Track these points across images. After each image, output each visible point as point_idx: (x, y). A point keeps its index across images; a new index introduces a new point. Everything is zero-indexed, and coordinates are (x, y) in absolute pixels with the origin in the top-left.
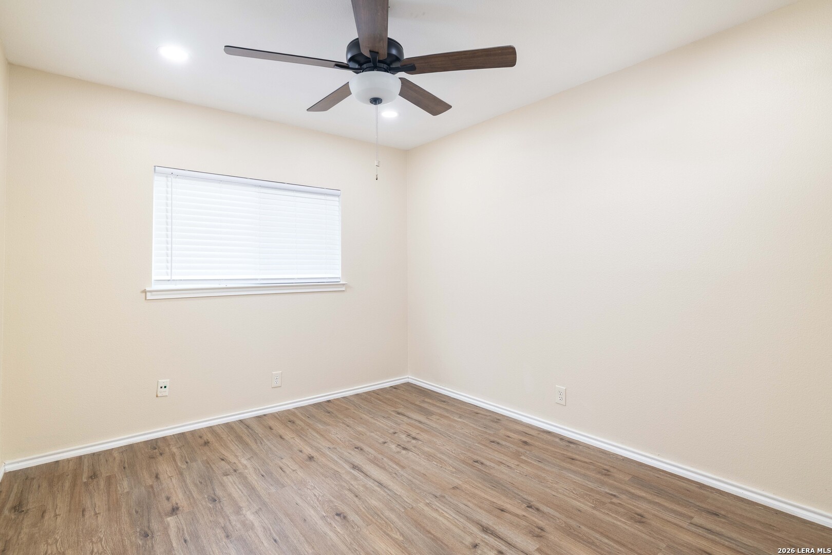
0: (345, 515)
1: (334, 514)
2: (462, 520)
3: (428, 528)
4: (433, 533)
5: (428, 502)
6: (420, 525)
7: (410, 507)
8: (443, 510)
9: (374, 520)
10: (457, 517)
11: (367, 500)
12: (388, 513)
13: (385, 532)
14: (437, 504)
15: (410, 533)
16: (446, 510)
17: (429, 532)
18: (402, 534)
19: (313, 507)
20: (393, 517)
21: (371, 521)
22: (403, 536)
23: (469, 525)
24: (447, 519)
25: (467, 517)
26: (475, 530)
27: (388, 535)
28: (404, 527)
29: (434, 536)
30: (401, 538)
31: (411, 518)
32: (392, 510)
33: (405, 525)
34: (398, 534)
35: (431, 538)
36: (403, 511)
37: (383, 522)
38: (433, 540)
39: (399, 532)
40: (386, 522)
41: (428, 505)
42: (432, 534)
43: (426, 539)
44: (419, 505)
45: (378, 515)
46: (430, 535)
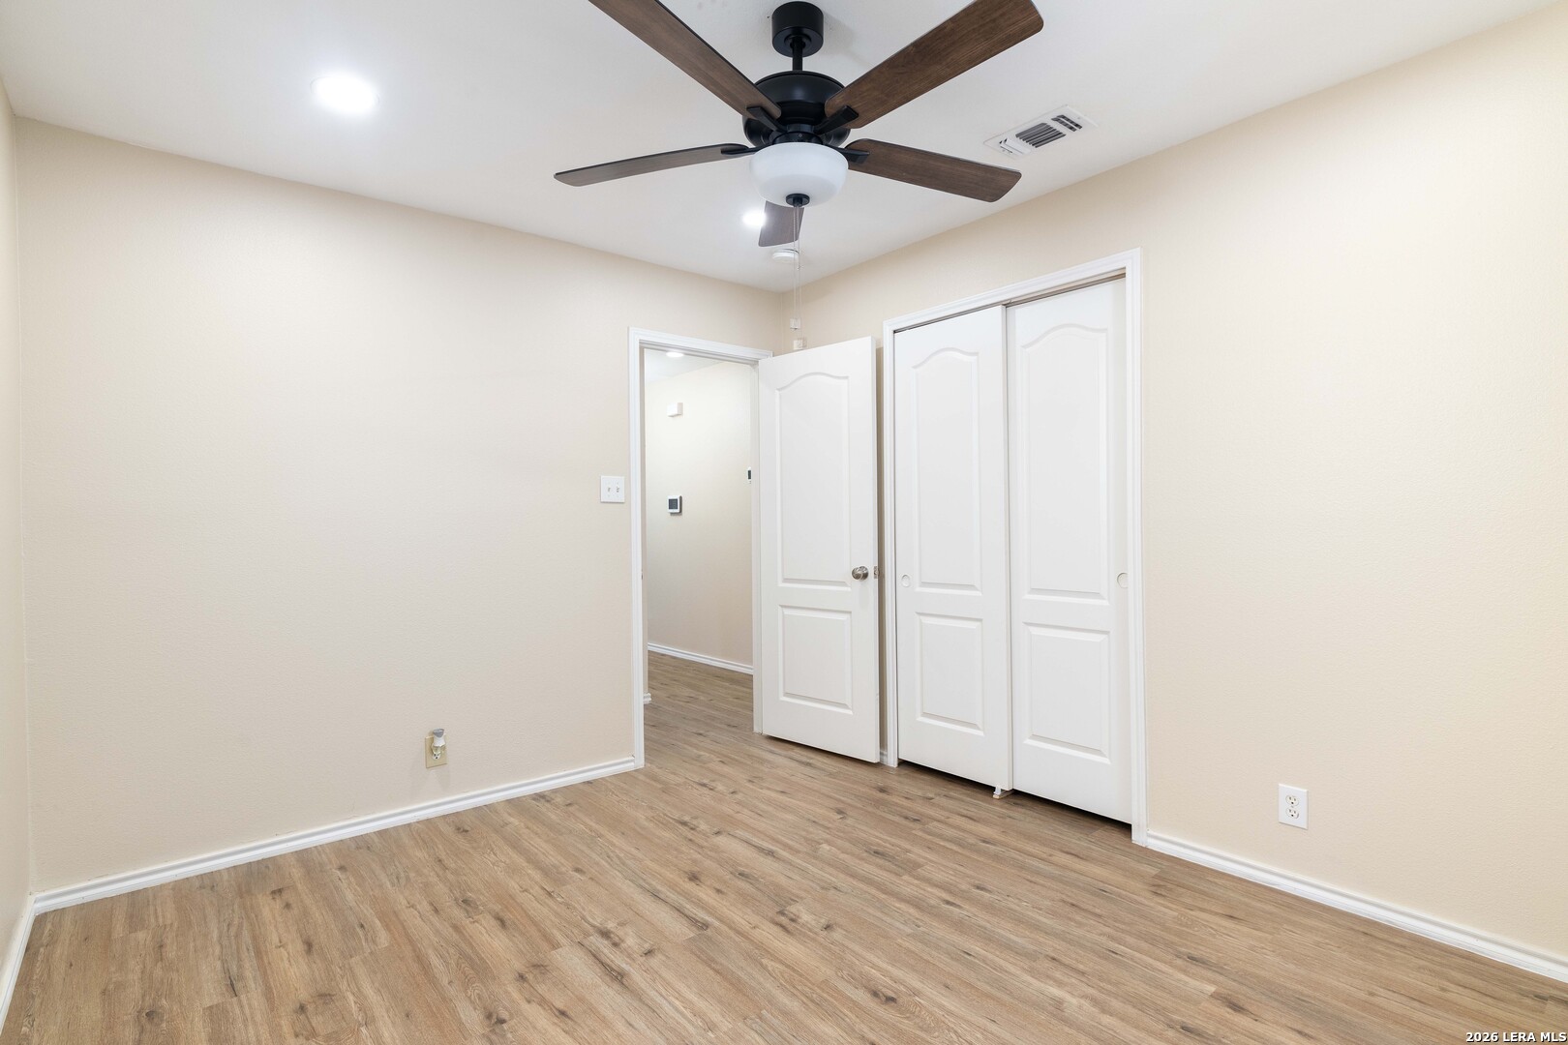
0: (876, 999)
1: (900, 1001)
2: (652, 993)
3: (718, 978)
4: (711, 972)
5: (710, 1033)
6: (731, 984)
7: (749, 1022)
8: (682, 1014)
9: (818, 991)
10: (659, 999)
11: (844, 1035)
12: (793, 1005)
13: (794, 970)
14: (691, 1029)
15: (749, 969)
16: (677, 1016)
17: (717, 972)
18: (765, 968)
19: (950, 1013)
20: (784, 999)
21: (823, 990)
22: (761, 964)
23: (643, 985)
24: (680, 997)
25: (640, 1000)
26: (637, 977)
27: (788, 966)
28: (762, 979)
29: (710, 966)
30: (765, 961)
31: (748, 996)
32: (786, 1014)
33: (760, 983)
34: (770, 969)
35: (717, 963)
36: (764, 1012)
37: (799, 988)
38: (713, 960)
39: (768, 971)
40: (794, 987)
41: (711, 1027)
42: (713, 969)
43: (724, 962)
44: (730, 1026)
45: (813, 1001)
46: (718, 967)
